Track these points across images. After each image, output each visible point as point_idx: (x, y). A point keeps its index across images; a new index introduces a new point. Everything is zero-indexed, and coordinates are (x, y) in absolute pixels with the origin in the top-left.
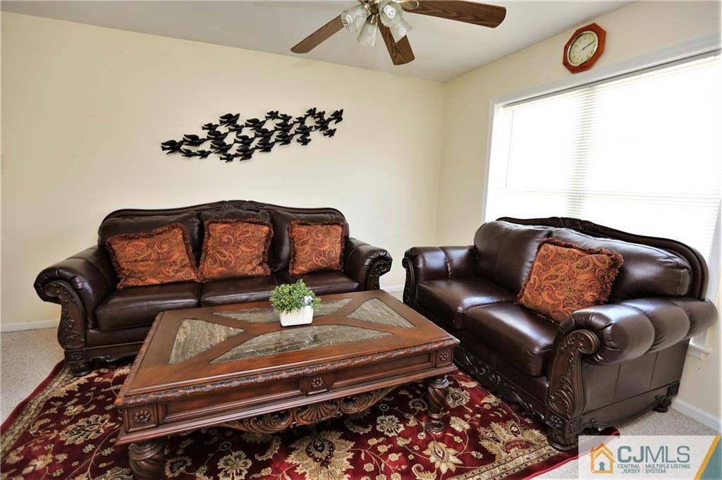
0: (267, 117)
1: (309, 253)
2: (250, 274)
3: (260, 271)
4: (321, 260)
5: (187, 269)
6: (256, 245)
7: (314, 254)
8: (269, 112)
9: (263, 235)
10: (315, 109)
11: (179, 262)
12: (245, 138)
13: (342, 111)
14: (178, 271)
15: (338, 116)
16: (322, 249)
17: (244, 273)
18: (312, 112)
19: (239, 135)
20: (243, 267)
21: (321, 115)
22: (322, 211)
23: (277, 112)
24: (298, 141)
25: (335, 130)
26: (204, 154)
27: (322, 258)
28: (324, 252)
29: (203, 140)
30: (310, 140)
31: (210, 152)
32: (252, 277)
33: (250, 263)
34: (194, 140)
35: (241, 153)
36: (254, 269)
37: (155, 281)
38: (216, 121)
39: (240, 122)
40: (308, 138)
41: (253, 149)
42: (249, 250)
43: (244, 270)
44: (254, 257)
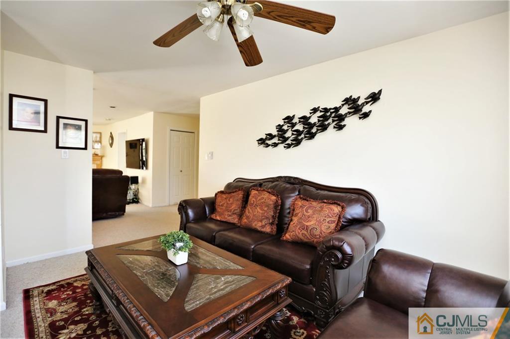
0: (311, 113)
1: (294, 225)
2: (259, 229)
3: (268, 229)
4: (302, 234)
5: (235, 216)
6: (266, 209)
7: (299, 227)
8: (312, 108)
9: (271, 203)
10: (351, 96)
11: (232, 211)
12: (297, 131)
13: (380, 91)
14: (230, 216)
15: (374, 97)
16: (307, 224)
17: (256, 227)
18: (347, 101)
19: (293, 129)
20: (256, 223)
21: (355, 101)
22: (356, 191)
23: (319, 107)
24: (334, 127)
25: (370, 112)
26: (275, 145)
27: (304, 232)
28: (307, 226)
29: (275, 136)
30: (345, 126)
31: (279, 143)
32: (261, 232)
33: (261, 221)
34: (271, 136)
35: (294, 142)
36: (263, 227)
37: (218, 218)
38: (282, 123)
39: (296, 120)
40: (343, 124)
41: (302, 139)
42: (261, 212)
43: (256, 225)
44: (263, 217)
